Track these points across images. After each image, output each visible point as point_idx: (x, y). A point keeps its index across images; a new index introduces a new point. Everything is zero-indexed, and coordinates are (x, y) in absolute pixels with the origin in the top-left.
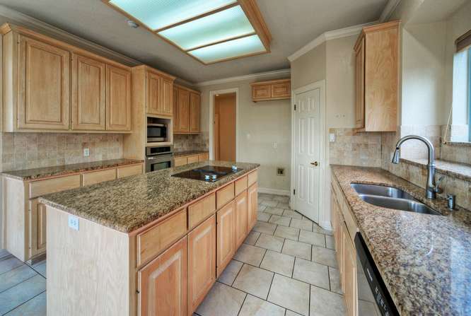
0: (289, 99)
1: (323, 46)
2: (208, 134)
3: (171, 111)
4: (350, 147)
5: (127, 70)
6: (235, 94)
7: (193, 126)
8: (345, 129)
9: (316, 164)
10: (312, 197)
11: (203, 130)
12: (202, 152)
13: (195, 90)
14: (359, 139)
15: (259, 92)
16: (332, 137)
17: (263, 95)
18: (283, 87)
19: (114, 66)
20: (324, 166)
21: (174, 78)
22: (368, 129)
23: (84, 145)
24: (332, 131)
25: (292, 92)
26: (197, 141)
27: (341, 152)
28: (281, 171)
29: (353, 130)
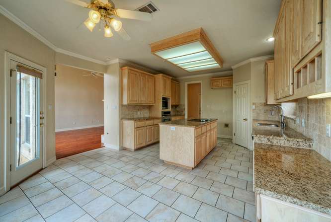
0: (232, 88)
1: (249, 64)
2: (184, 105)
3: (170, 94)
4: (263, 111)
5: (153, 76)
6: (200, 83)
7: (177, 101)
8: (261, 103)
9: (246, 120)
10: (244, 134)
11: (182, 103)
12: (180, 115)
13: (177, 81)
14: (267, 108)
15: (215, 84)
16: (254, 107)
17: (217, 85)
18: (229, 81)
19: (149, 75)
20: (250, 120)
21: (171, 78)
22: (268, 103)
23: (138, 110)
24: (253, 104)
25: (234, 84)
26: (178, 109)
27: (258, 114)
28: (227, 125)
29: (264, 103)
